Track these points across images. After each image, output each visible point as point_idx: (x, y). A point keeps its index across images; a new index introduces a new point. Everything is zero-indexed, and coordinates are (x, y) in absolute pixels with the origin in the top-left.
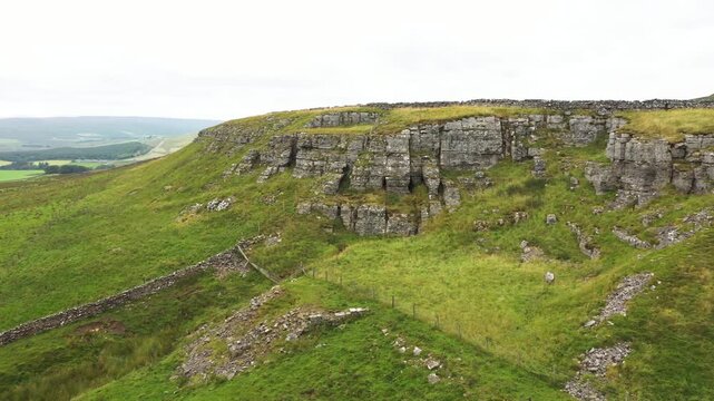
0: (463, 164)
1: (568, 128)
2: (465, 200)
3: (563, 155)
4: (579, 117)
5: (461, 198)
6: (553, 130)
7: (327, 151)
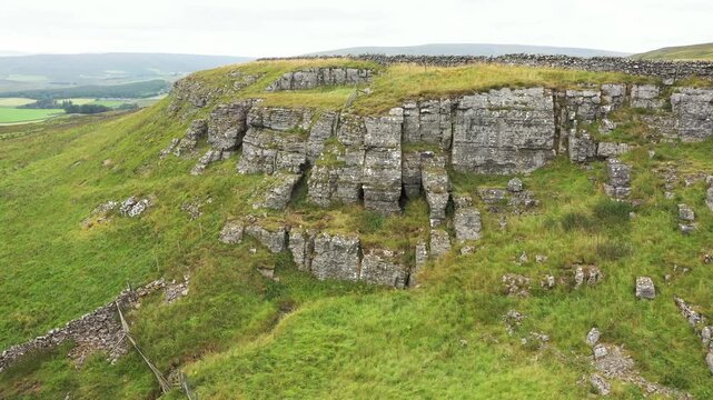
0: (489, 164)
1: (668, 107)
2: (490, 231)
3: (660, 158)
4: (690, 90)
5: (483, 228)
6: (641, 111)
7: (282, 134)
